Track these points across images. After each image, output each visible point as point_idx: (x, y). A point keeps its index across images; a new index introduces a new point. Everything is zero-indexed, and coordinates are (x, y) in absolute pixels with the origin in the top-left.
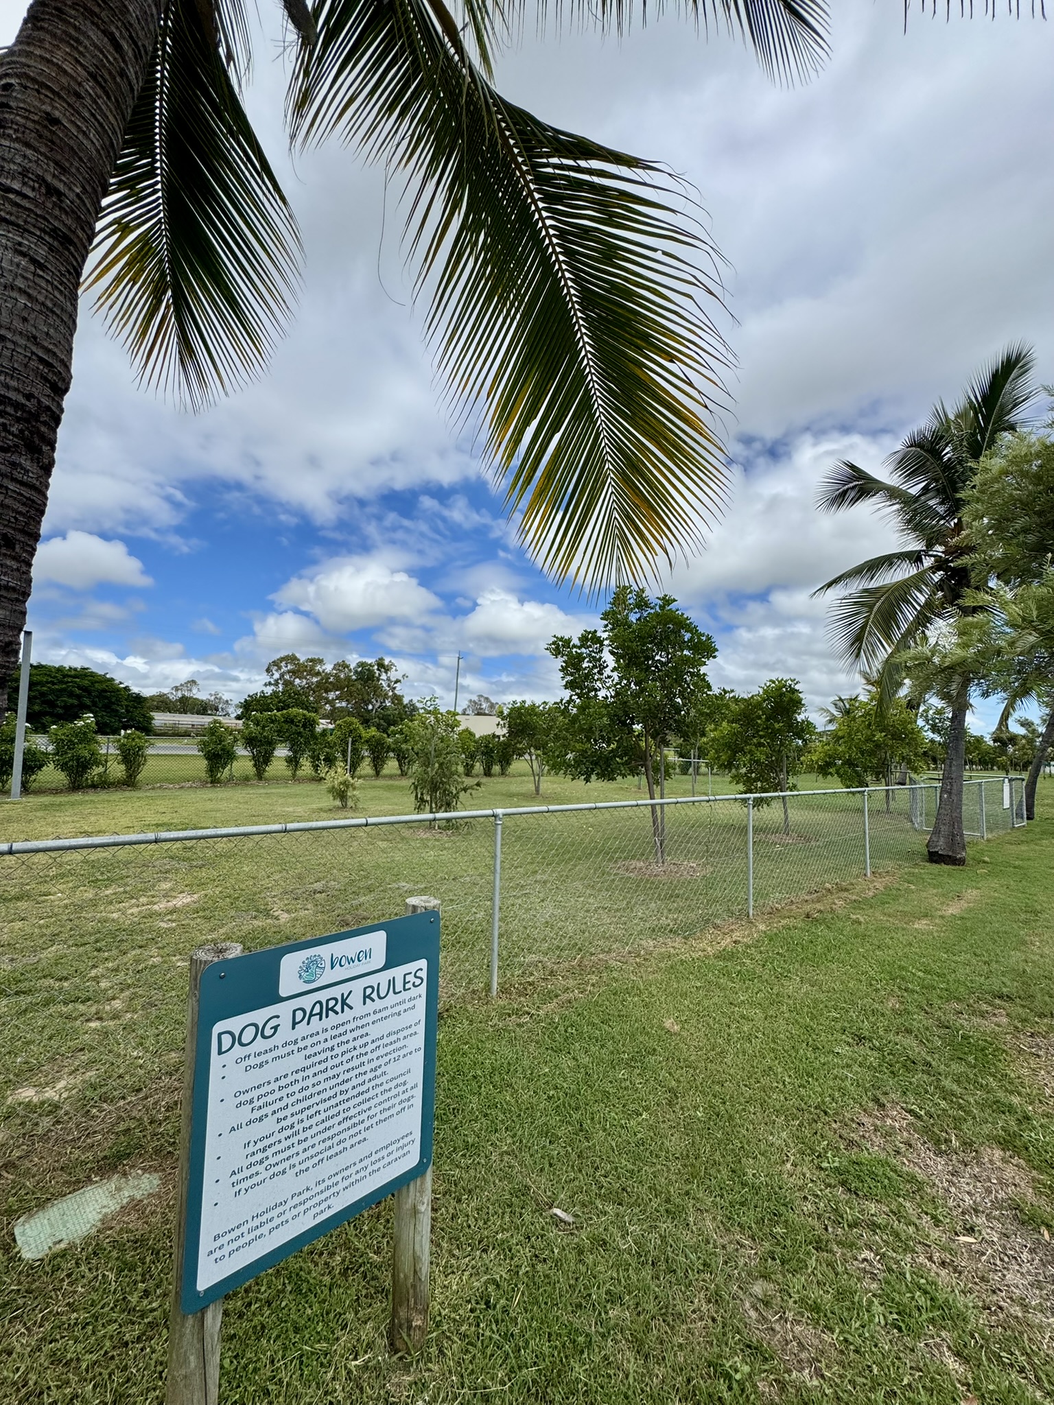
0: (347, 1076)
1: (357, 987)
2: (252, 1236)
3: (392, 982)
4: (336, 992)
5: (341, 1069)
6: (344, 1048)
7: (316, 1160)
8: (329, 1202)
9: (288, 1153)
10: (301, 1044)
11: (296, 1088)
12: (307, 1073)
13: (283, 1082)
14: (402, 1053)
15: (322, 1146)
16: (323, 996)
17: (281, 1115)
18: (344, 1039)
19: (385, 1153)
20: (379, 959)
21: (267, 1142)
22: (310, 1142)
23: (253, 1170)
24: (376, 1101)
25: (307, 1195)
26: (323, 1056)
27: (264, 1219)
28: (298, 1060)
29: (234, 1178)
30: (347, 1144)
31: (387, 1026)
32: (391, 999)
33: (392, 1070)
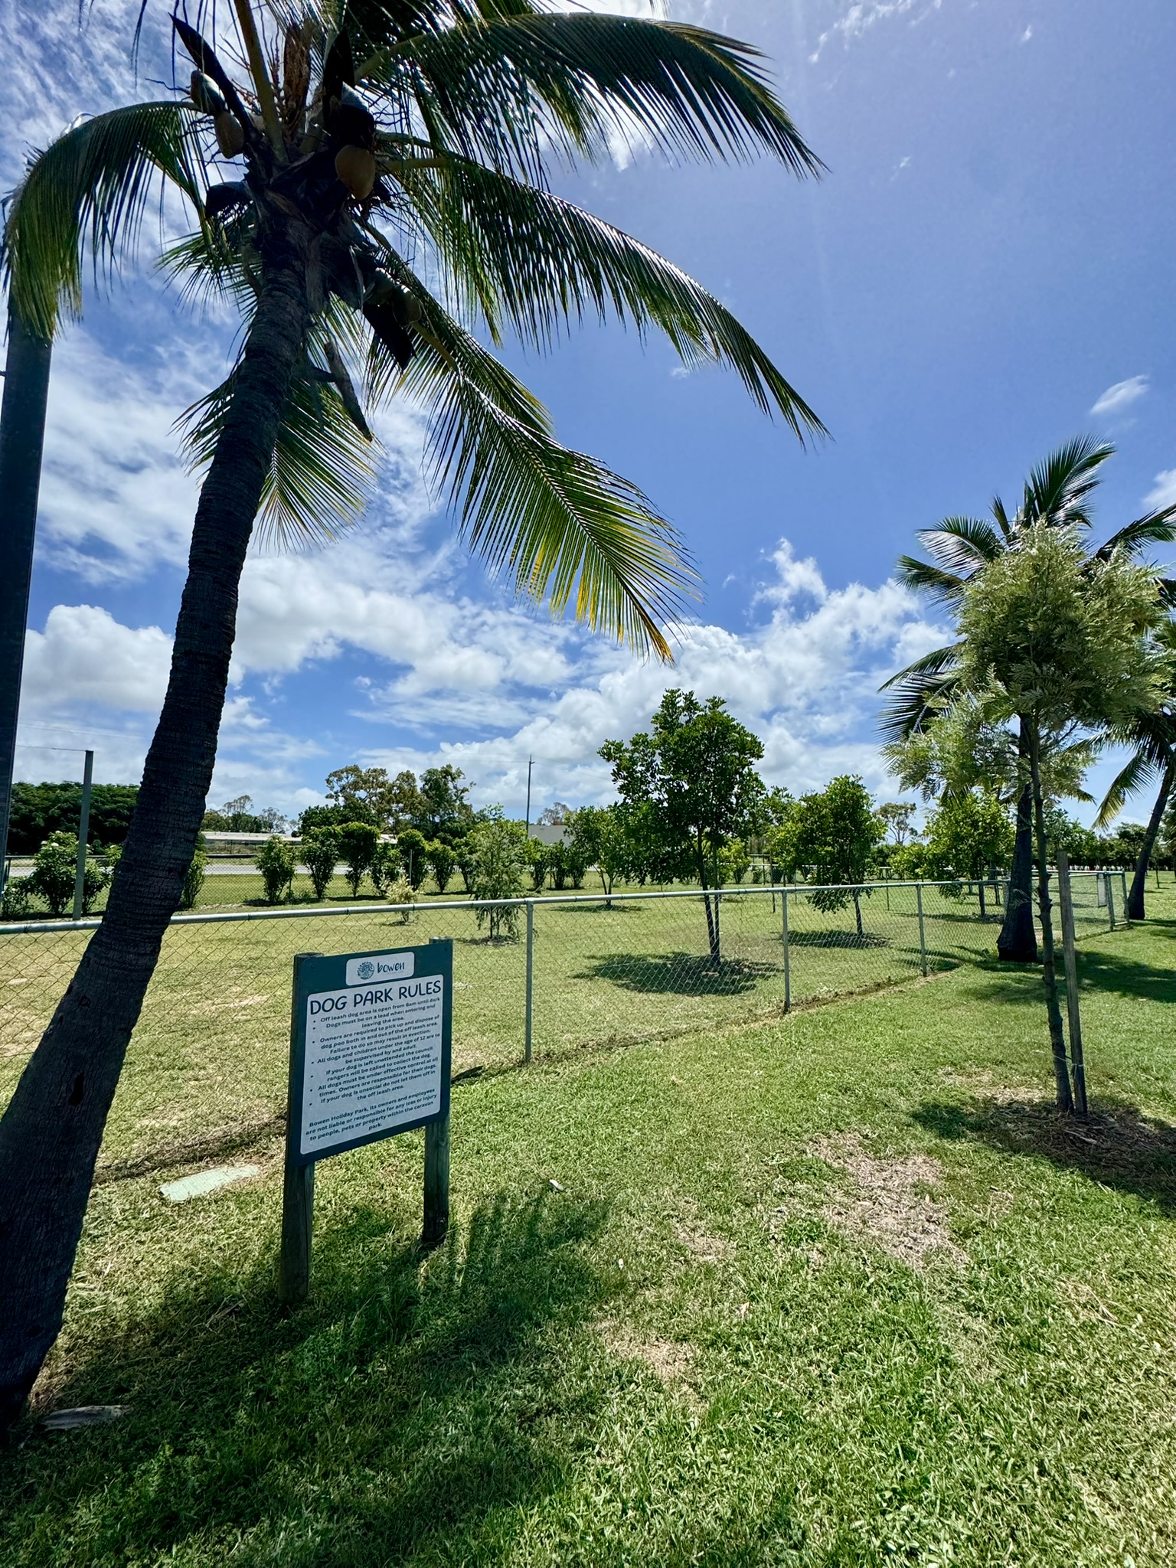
0: (389, 1043)
1: (396, 986)
2: (332, 1130)
3: (418, 987)
4: (381, 987)
5: (385, 1038)
6: (388, 1024)
7: (370, 1092)
8: (379, 1121)
9: (351, 1084)
10: (360, 1017)
11: (357, 1044)
12: (365, 1035)
13: (350, 1038)
14: (427, 1035)
15: (374, 1084)
16: (373, 989)
17: (349, 1058)
18: (387, 1018)
19: (415, 1099)
21: (339, 1074)
22: (367, 1080)
23: (331, 1089)
24: (410, 1063)
25: (364, 1113)
26: (373, 1027)
27: (339, 1121)
28: (358, 1027)
29: (321, 1091)
30: (390, 1087)
31: (415, 1016)
32: (418, 998)
33: (420, 1045)
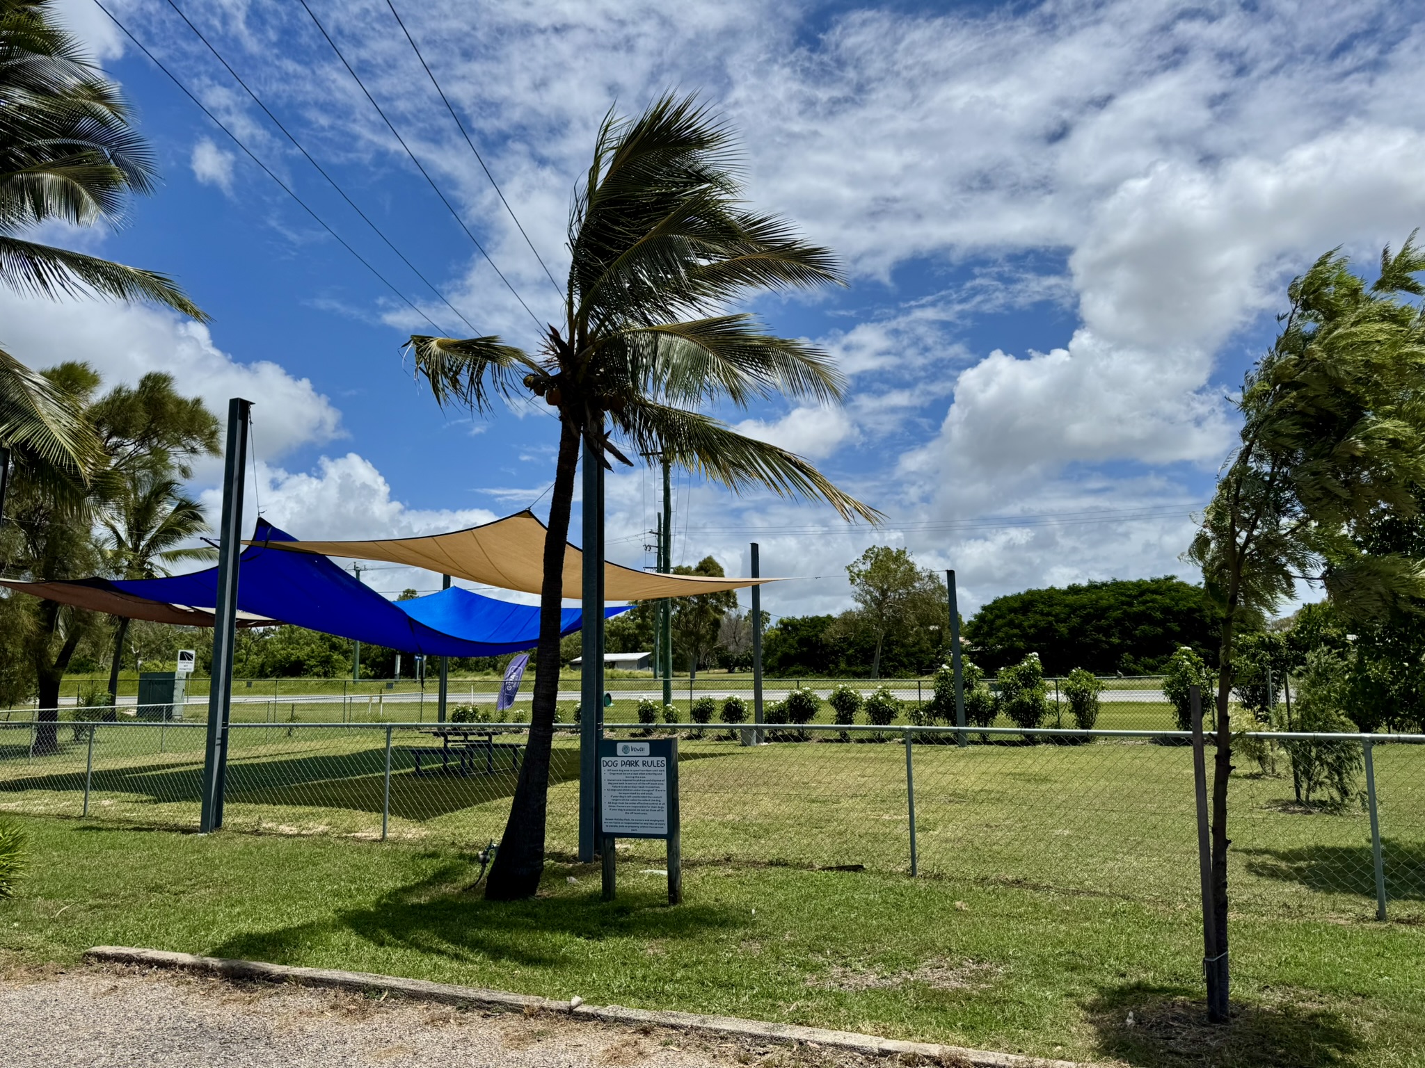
0: (639, 789)
1: (641, 760)
3: (652, 762)
4: (634, 759)
5: (637, 786)
6: (638, 779)
7: (631, 812)
8: (636, 828)
10: (624, 772)
12: (625, 782)
13: (620, 782)
14: (658, 788)
15: (633, 809)
16: (630, 759)
17: (620, 792)
18: (638, 776)
20: (647, 752)
22: (629, 806)
24: (650, 802)
25: (628, 822)
26: (630, 778)
28: (623, 777)
30: (641, 812)
31: (652, 777)
32: (652, 768)
33: (655, 794)
